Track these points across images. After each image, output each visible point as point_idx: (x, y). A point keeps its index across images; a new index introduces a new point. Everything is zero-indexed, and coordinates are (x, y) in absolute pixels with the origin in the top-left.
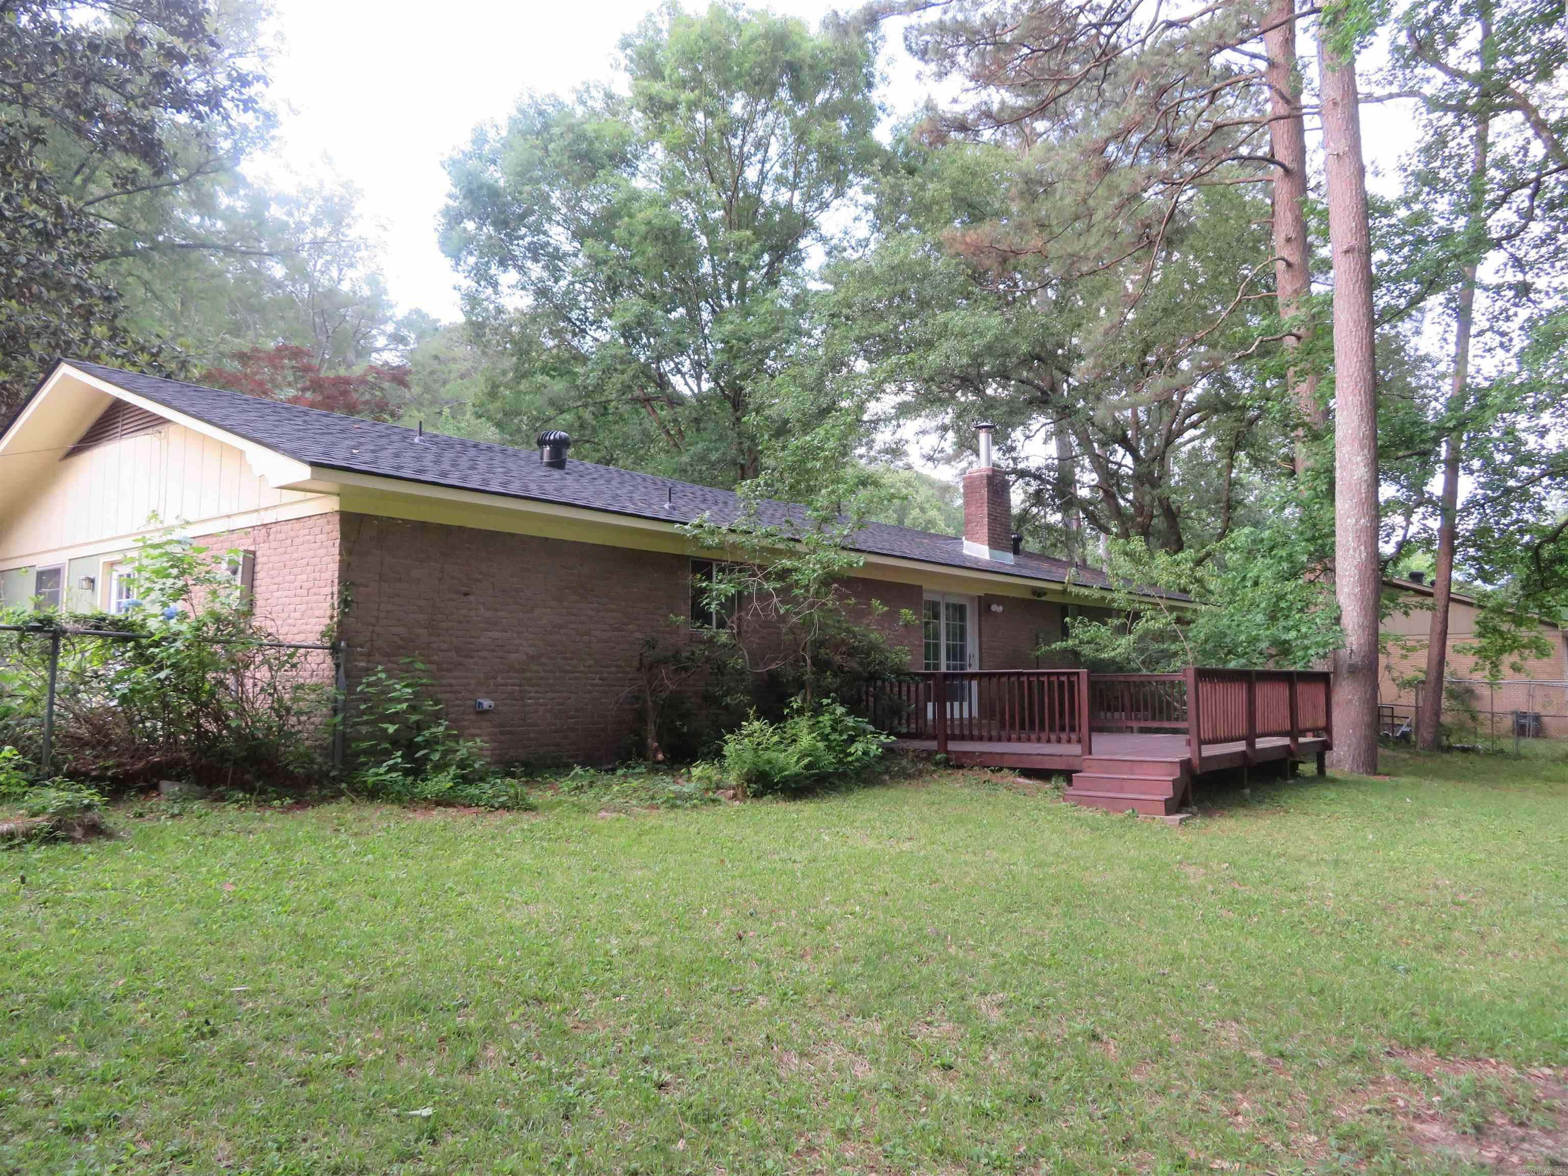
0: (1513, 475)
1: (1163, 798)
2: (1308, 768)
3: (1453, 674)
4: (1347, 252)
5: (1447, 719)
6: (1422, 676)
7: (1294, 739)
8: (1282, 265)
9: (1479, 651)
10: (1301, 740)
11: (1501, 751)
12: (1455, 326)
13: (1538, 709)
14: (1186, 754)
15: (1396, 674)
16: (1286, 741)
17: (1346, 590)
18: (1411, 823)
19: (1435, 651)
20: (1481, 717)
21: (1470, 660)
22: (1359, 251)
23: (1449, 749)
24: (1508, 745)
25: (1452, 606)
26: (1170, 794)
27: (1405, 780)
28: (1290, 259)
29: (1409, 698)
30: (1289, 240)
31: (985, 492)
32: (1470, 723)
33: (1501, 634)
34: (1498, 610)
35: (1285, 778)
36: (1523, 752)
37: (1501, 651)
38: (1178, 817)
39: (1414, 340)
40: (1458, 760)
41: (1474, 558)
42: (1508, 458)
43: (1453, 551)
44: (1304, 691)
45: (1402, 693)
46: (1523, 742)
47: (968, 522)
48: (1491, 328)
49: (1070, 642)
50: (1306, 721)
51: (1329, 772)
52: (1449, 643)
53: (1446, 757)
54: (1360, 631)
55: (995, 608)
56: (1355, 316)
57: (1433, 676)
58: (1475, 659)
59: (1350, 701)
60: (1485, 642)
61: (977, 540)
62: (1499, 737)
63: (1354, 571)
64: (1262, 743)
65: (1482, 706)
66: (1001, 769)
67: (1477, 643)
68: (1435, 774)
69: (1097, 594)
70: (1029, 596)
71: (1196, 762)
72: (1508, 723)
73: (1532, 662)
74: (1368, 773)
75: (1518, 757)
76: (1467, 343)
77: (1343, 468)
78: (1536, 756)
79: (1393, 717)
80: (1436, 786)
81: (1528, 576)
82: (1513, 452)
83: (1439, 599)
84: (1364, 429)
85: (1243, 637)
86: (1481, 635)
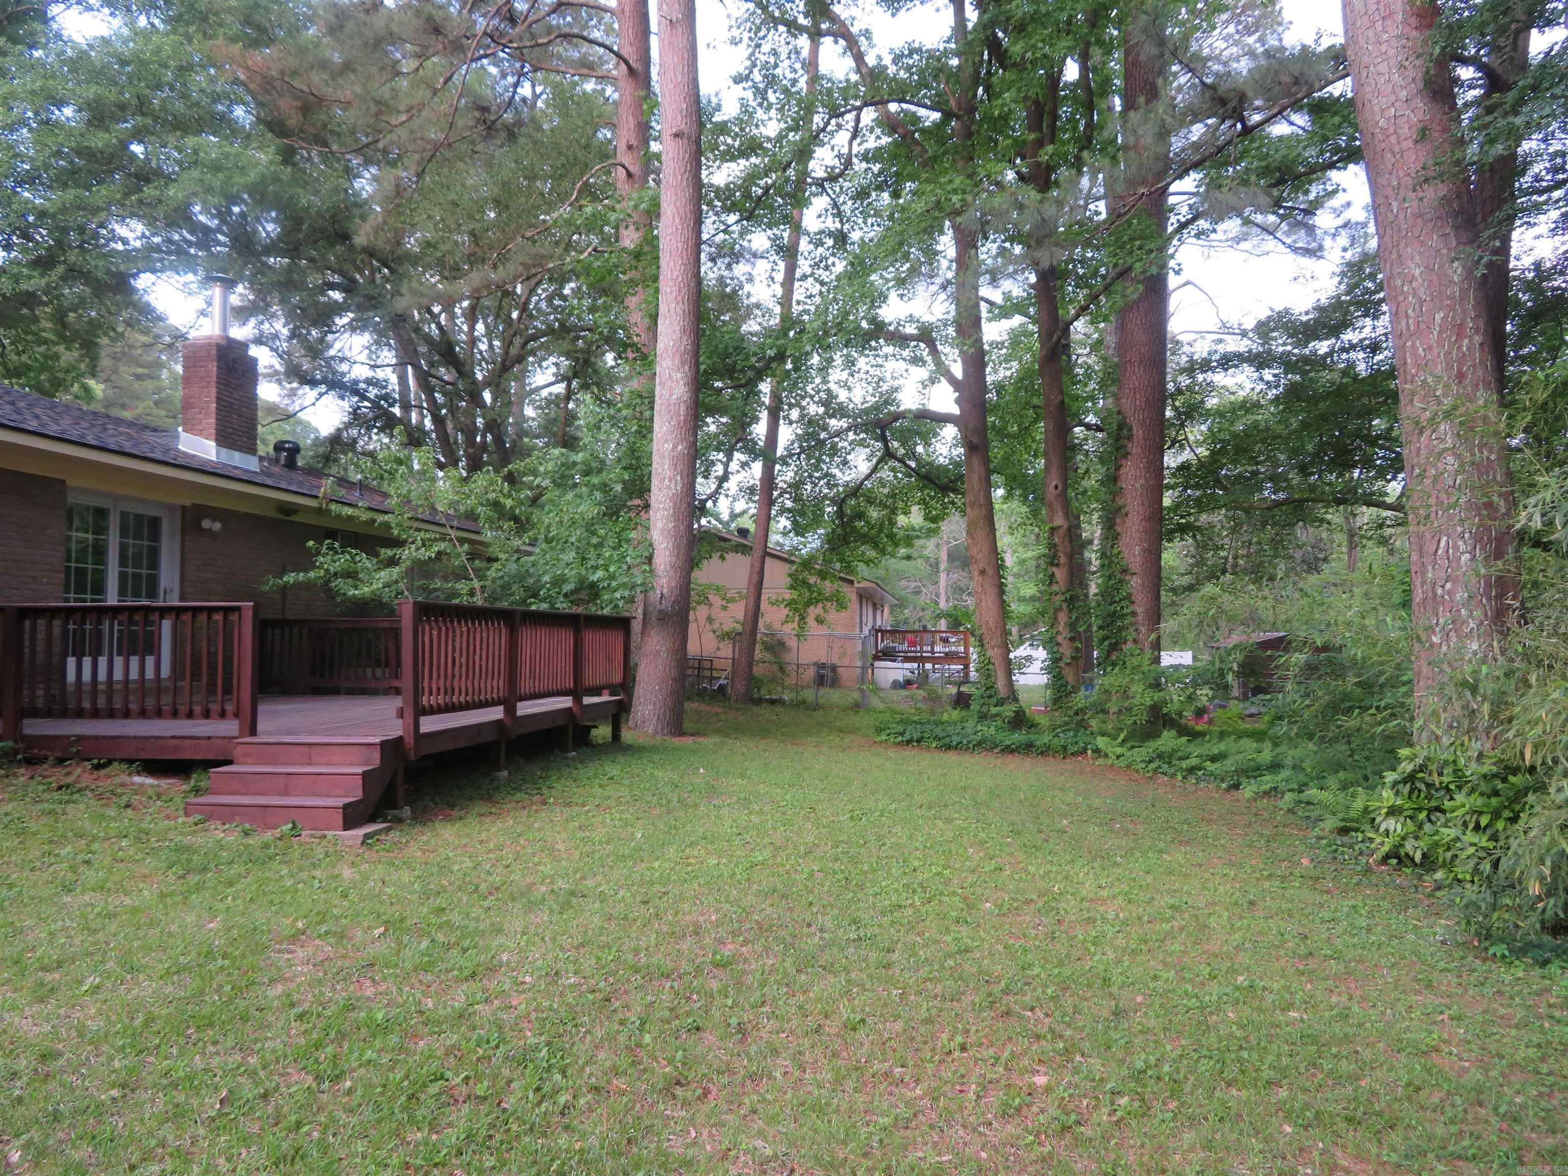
0: (825, 428)
1: (341, 802)
2: (602, 732)
3: (769, 627)
4: (676, 135)
5: (758, 671)
6: (739, 628)
7: (578, 700)
8: (621, 173)
9: (790, 604)
10: (587, 700)
11: (804, 702)
12: (782, 266)
13: (836, 661)
14: (395, 729)
15: (716, 626)
16: (565, 702)
17: (659, 525)
18: (696, 806)
19: (751, 604)
20: (789, 668)
21: (783, 612)
22: (689, 138)
23: (759, 701)
24: (809, 695)
25: (768, 560)
26: (357, 794)
27: (708, 742)
28: (631, 169)
29: (726, 650)
30: (630, 147)
31: (213, 367)
32: (780, 675)
33: (809, 587)
34: (807, 564)
35: (564, 749)
36: (821, 701)
37: (808, 604)
38: (361, 832)
39: (747, 287)
40: (764, 712)
41: (789, 510)
42: (821, 410)
43: (771, 502)
44: (593, 638)
45: (721, 646)
46: (822, 691)
47: (187, 405)
48: (812, 274)
49: (312, 574)
50: (593, 675)
51: (627, 736)
52: (764, 597)
53: (756, 709)
54: (672, 573)
55: (206, 524)
56: (682, 211)
57: (749, 626)
58: (786, 611)
59: (658, 652)
60: (795, 594)
61: (200, 433)
62: (803, 688)
63: (669, 504)
64: (525, 709)
65: (790, 658)
66: (110, 762)
67: (788, 595)
68: (739, 731)
69: (365, 516)
70: (271, 513)
71: (410, 741)
72: (811, 673)
73: (833, 616)
74: (673, 734)
75: (817, 707)
76: (792, 285)
77: (662, 384)
78: (831, 707)
79: (711, 669)
80: (739, 746)
81: (834, 530)
82: (826, 404)
83: (758, 553)
84: (686, 343)
85: (546, 578)
86: (792, 587)
